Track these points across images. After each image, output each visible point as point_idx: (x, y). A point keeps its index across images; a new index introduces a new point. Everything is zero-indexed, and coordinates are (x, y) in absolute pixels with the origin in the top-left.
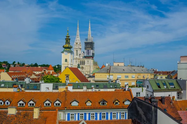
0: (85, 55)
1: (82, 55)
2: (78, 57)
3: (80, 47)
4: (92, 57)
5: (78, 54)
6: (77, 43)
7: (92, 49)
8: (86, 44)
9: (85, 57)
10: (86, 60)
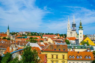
0: (73, 30)
1: (71, 30)
2: (69, 30)
3: (70, 26)
4: (75, 30)
5: (69, 29)
6: (69, 25)
7: (75, 27)
8: (73, 25)
9: (72, 30)
10: (73, 32)
